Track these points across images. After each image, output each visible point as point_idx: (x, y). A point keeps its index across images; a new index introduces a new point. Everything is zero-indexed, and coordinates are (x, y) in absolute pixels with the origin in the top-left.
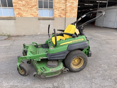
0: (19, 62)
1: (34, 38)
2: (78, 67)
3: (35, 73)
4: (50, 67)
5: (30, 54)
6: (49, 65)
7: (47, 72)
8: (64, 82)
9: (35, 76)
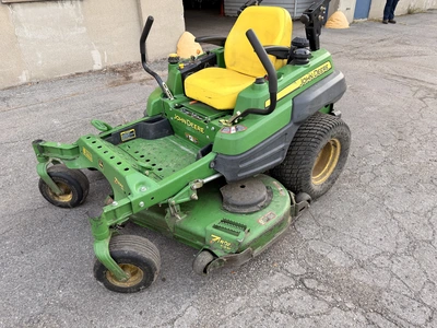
0: (100, 239)
1: (12, 103)
2: (322, 177)
3: (205, 258)
4: (247, 211)
5: (143, 183)
6: (239, 202)
7: (255, 233)
8: (313, 247)
9: (210, 269)
